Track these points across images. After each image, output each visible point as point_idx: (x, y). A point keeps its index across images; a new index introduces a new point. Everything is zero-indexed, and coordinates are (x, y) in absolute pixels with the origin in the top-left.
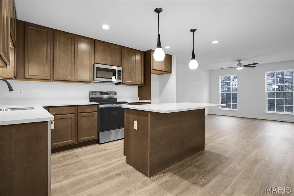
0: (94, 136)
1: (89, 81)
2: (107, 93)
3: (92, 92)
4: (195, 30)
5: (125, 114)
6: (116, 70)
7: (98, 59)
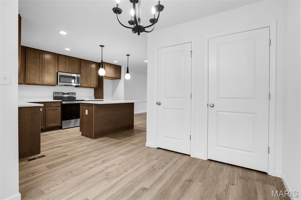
0: (58, 124)
1: (53, 84)
2: (68, 94)
3: (55, 93)
4: (129, 55)
5: (81, 107)
6: (75, 77)
7: (61, 69)
